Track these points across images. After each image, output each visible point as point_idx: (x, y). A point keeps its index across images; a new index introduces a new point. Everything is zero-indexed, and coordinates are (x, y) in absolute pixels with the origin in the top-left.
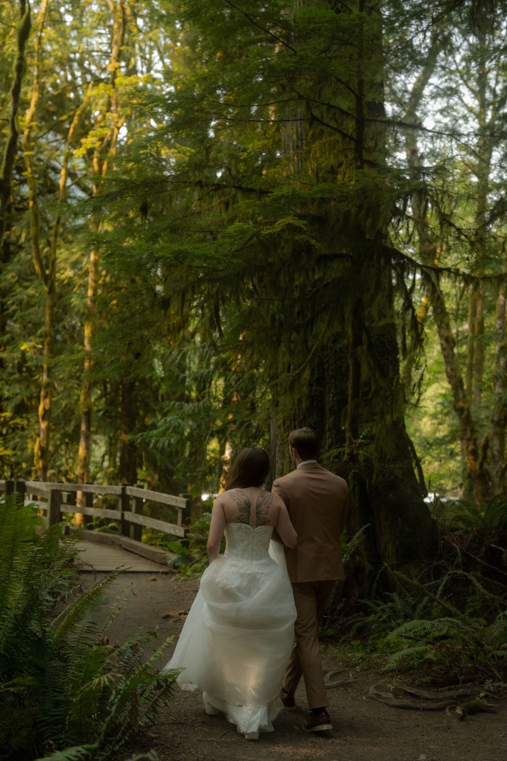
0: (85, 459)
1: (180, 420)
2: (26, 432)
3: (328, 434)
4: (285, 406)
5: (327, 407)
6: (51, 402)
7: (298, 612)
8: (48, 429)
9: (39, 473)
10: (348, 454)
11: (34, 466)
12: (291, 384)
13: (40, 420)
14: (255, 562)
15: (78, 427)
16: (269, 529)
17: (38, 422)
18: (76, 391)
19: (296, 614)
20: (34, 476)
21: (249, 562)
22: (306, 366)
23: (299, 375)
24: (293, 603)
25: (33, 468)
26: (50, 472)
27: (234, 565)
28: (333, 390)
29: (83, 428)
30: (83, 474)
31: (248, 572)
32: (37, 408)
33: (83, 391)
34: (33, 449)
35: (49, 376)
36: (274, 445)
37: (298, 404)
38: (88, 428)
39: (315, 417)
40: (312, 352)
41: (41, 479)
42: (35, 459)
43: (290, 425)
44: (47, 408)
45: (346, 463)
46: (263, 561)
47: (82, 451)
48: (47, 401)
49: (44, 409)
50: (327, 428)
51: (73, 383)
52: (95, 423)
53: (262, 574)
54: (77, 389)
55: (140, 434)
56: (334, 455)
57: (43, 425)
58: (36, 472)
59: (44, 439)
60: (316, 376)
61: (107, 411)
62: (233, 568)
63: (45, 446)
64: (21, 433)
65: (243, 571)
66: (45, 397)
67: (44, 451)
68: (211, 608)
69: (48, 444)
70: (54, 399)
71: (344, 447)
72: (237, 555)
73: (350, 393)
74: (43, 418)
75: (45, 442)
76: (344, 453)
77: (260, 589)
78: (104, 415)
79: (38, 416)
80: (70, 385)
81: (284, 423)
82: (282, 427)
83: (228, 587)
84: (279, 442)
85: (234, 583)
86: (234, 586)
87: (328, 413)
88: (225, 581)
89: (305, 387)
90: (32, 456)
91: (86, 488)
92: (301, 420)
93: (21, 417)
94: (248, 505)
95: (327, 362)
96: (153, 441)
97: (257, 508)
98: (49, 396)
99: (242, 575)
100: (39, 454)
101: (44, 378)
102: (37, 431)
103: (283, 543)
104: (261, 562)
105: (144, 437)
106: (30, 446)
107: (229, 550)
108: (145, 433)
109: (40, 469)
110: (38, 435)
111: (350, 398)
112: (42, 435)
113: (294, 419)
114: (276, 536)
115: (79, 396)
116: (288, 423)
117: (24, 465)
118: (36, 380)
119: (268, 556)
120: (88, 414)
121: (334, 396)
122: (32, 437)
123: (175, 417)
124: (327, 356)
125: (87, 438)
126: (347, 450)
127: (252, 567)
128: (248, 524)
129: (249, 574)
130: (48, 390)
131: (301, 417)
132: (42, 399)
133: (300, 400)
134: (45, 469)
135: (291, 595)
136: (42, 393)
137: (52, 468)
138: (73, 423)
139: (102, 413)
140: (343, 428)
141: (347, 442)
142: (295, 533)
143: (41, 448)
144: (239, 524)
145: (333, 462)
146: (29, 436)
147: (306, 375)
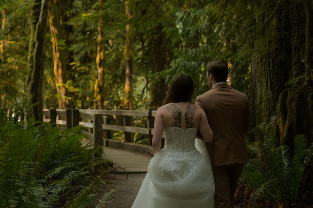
0: (129, 92)
1: (186, 62)
2: (89, 76)
3: (294, 67)
4: (259, 47)
5: (293, 47)
6: (104, 54)
7: (216, 188)
8: (103, 73)
9: (99, 103)
10: (307, 81)
11: (95, 99)
12: (262, 29)
13: (98, 67)
14: (186, 153)
15: (124, 71)
16: (194, 130)
17: (96, 68)
18: (122, 46)
19: (214, 189)
20: (95, 105)
21: (182, 153)
22: (273, 16)
23: (268, 23)
24: (213, 182)
25: (94, 100)
26: (106, 103)
27: (171, 155)
28: (296, 34)
29: (127, 71)
30: (128, 103)
31: (181, 160)
32: (95, 59)
33: (126, 45)
34: (93, 87)
35: (102, 36)
36: (255, 77)
37: (269, 45)
38: (131, 72)
39: (284, 55)
40: (277, 5)
41: (100, 108)
42: (95, 94)
43: (266, 61)
44: (102, 58)
45: (306, 87)
46: (191, 152)
47: (127, 88)
48: (102, 53)
49: (100, 59)
50: (293, 63)
51: (120, 40)
52: (135, 68)
53: (190, 161)
54: (122, 44)
55: (158, 73)
56: (296, 81)
57: (100, 70)
58: (96, 103)
59: (101, 80)
60: (284, 24)
61: (143, 59)
62: (171, 158)
63: (102, 85)
64: (86, 76)
65: (178, 160)
66: (100, 51)
67: (101, 88)
68: (156, 185)
69: (103, 84)
70: (107, 52)
71: (304, 75)
72: (173, 149)
73: (307, 34)
74: (100, 65)
75: (102, 82)
76: (304, 80)
77: (190, 172)
78: (142, 62)
79: (96, 64)
80: (118, 41)
81: (261, 60)
82: (260, 63)
83: (168, 171)
84: (258, 75)
85: (173, 168)
86: (172, 170)
87: (293, 51)
88: (165, 167)
89: (274, 32)
90: (93, 92)
91: (125, 112)
92: (274, 58)
93: (85, 66)
94: (179, 114)
95: (292, 14)
96: (168, 77)
97: (185, 116)
98: (103, 50)
99: (178, 162)
100: (98, 90)
101: (99, 38)
102: (96, 75)
103: (204, 140)
104: (189, 153)
105: (160, 75)
106: (91, 85)
107: (168, 145)
108: (161, 72)
109: (99, 101)
110: (97, 78)
111: (307, 37)
112: (99, 78)
113: (268, 57)
114: (199, 135)
115: (123, 49)
116: (264, 60)
117: (88, 99)
118: (95, 39)
119: (195, 148)
120: (130, 61)
121: (297, 39)
122: (93, 79)
123: (183, 59)
124: (291, 9)
125: (130, 78)
126: (307, 78)
127: (184, 156)
128: (180, 127)
129: (182, 161)
130: (102, 46)
131: (274, 55)
132: (98, 52)
133: (270, 42)
134: (102, 100)
135: (211, 176)
136: (98, 48)
137: (107, 100)
138: (121, 68)
139: (140, 61)
140: (303, 61)
141: (306, 72)
142: (211, 132)
143: (99, 86)
144: (174, 128)
145: (295, 87)
146: (91, 78)
147: (274, 22)
